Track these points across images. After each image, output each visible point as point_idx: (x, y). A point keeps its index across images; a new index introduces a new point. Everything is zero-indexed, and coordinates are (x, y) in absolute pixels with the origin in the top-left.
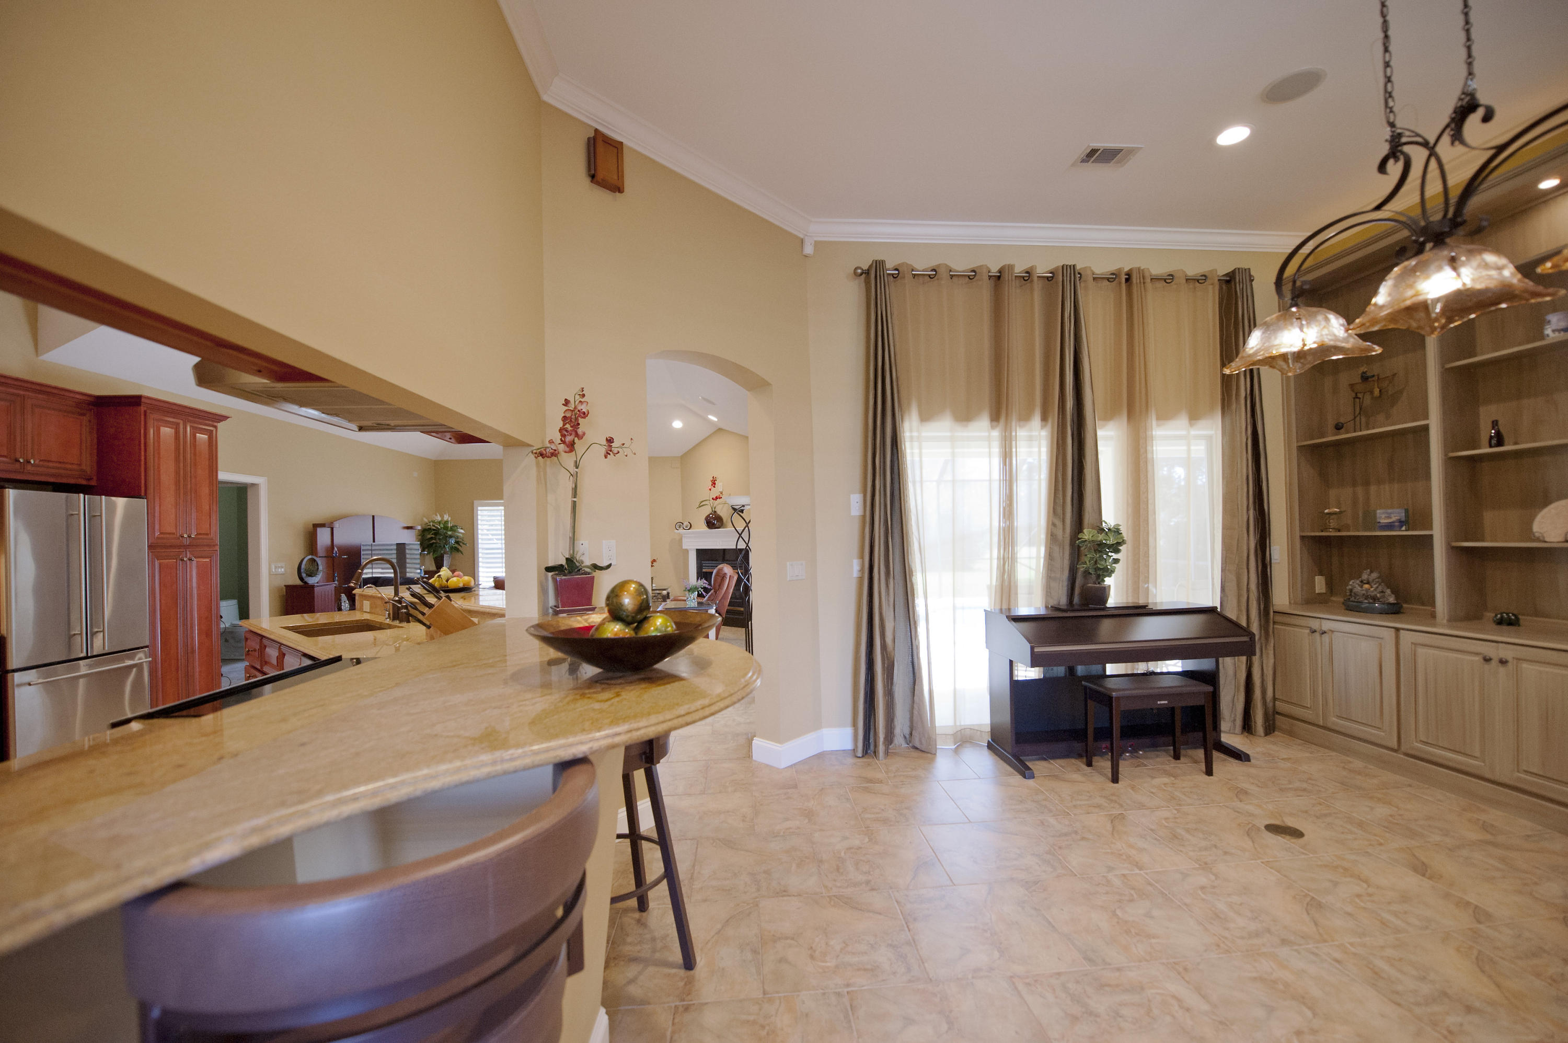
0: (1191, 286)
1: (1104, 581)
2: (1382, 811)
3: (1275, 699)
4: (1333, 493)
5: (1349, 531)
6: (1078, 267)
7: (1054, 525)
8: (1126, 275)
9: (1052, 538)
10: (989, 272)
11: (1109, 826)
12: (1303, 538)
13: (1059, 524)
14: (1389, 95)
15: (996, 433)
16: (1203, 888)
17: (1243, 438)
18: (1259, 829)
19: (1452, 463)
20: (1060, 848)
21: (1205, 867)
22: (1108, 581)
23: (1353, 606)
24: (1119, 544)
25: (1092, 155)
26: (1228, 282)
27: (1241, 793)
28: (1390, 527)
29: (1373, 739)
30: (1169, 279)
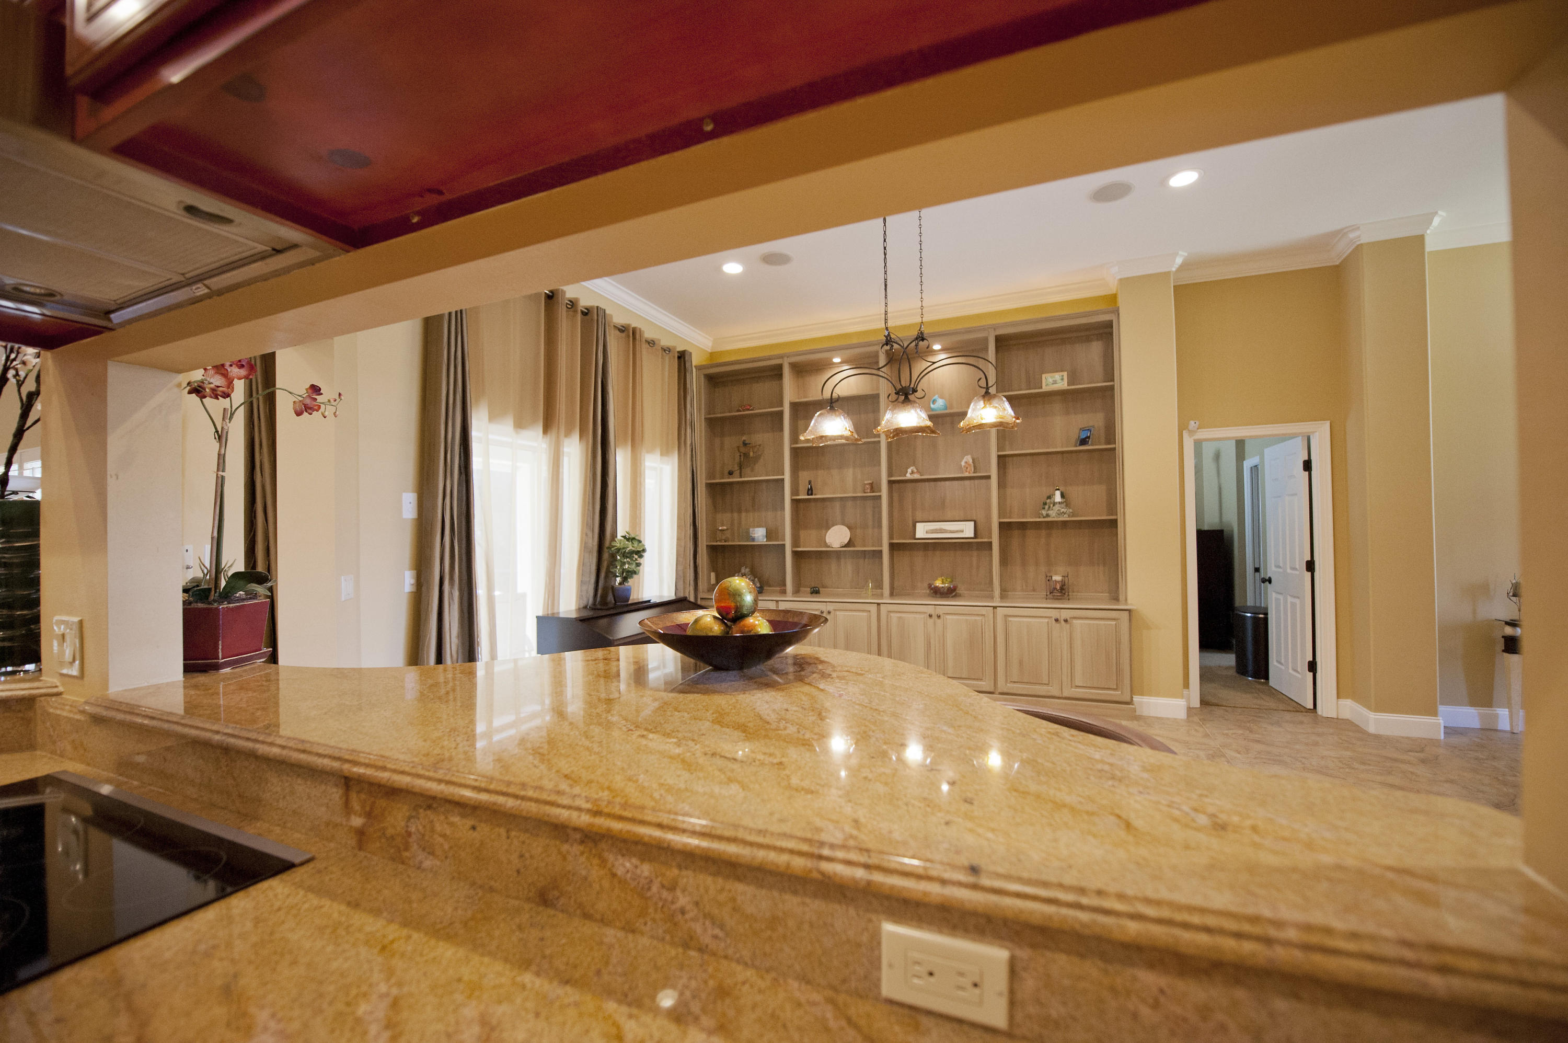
0: (664, 354)
1: (629, 581)
4: (716, 516)
5: (732, 542)
6: (605, 312)
7: (586, 534)
8: (632, 331)
9: (584, 546)
12: (707, 546)
13: (590, 534)
17: (688, 474)
19: (796, 501)
26: (682, 358)
28: (756, 539)
30: (653, 344)
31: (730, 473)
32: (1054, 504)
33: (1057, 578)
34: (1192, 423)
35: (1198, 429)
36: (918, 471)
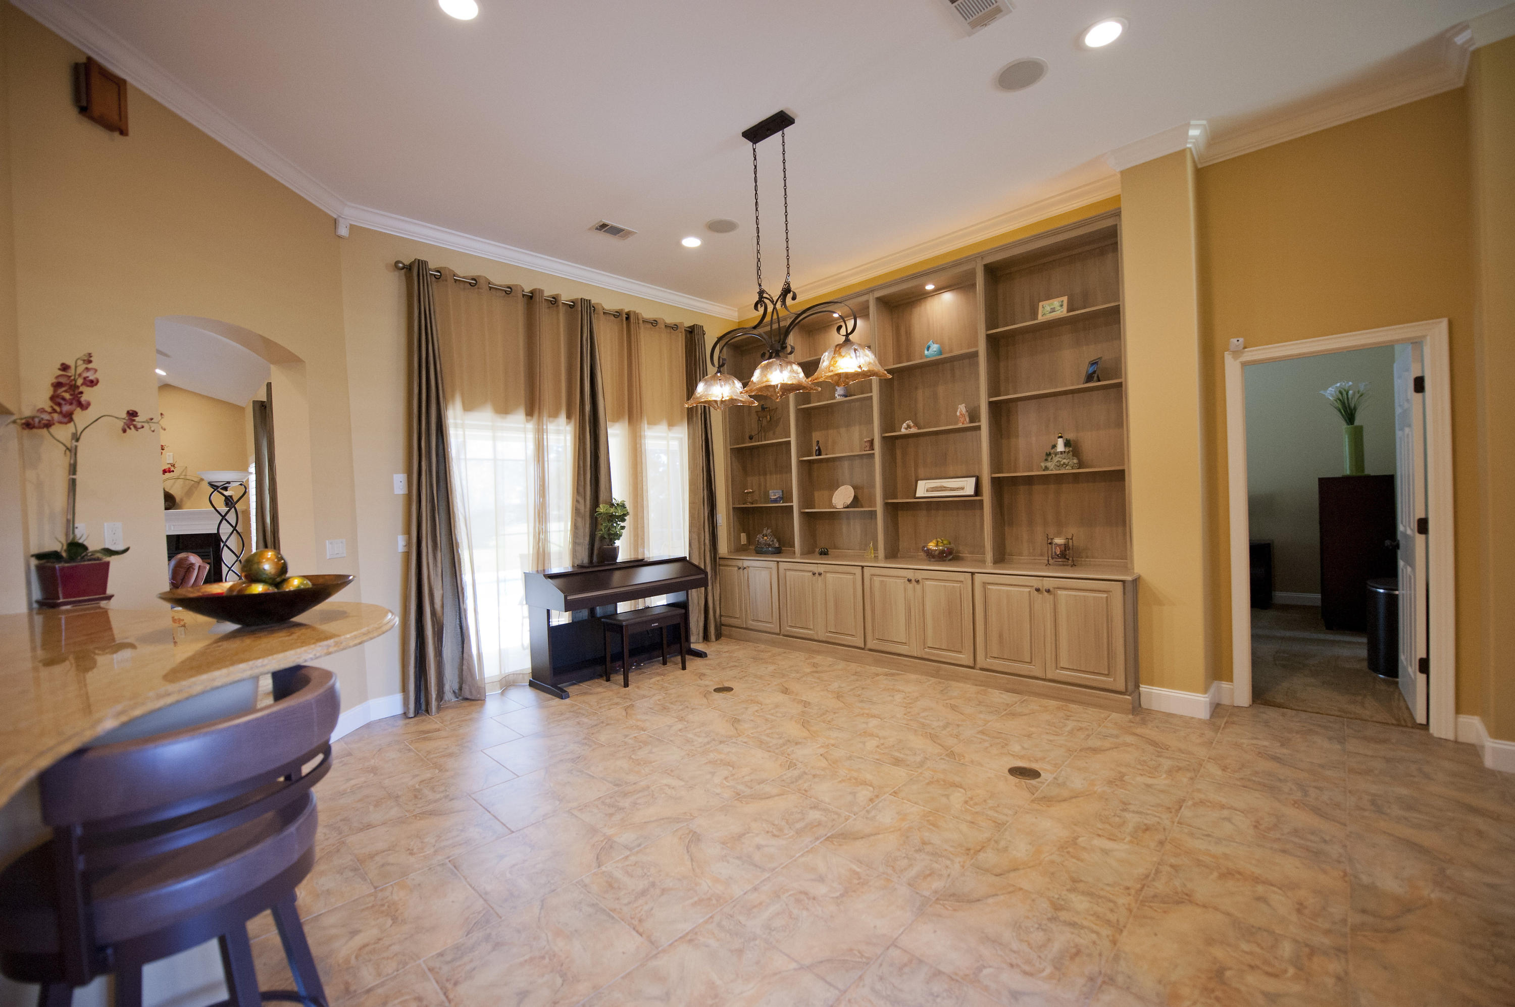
0: (669, 331)
1: (615, 543)
2: (771, 668)
3: (721, 616)
4: (749, 479)
5: (757, 504)
6: (593, 302)
7: (578, 501)
8: (626, 314)
9: (576, 512)
10: (523, 291)
11: (624, 713)
12: (734, 508)
13: (582, 501)
14: (759, 269)
15: (531, 426)
16: (680, 730)
17: (700, 442)
18: (711, 692)
19: (801, 463)
20: (593, 734)
21: (681, 719)
22: (618, 543)
23: (760, 551)
24: (625, 515)
25: (603, 226)
26: (691, 332)
27: (702, 676)
28: (775, 501)
29: (769, 630)
30: (654, 323)
31: (751, 438)
32: (1056, 454)
33: (1059, 541)
34: (1235, 340)
35: (1245, 348)
36: (917, 425)
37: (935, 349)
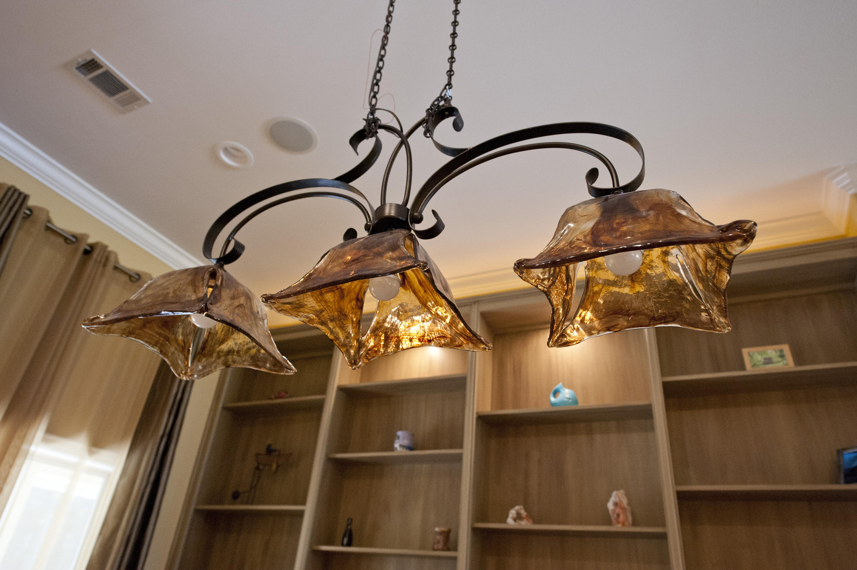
8: (88, 246)
19: (313, 554)
31: (236, 496)
36: (531, 517)
37: (568, 396)
